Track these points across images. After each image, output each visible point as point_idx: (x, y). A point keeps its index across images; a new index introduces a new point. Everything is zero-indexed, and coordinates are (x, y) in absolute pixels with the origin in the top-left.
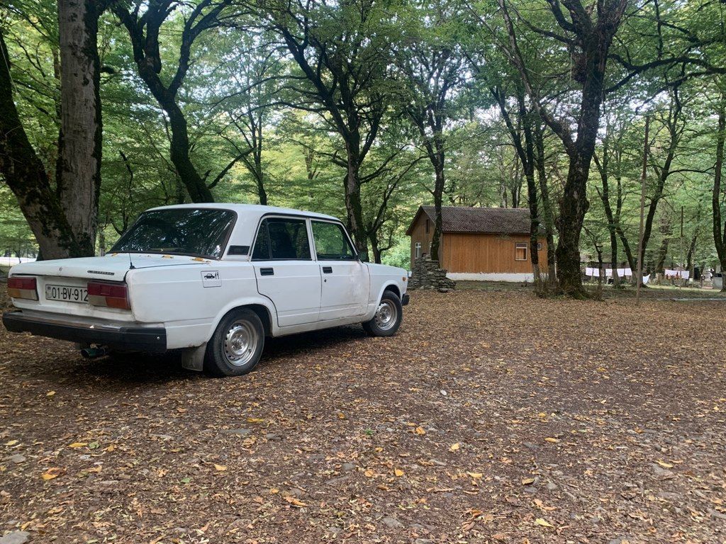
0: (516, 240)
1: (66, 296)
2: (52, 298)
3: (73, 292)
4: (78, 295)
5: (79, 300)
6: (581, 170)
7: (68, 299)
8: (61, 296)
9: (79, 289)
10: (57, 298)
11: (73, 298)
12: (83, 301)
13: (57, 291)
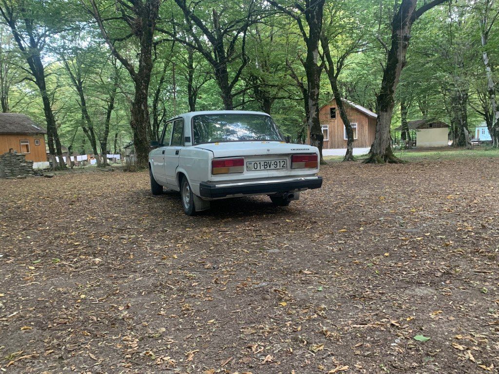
0: (20, 138)
1: (267, 166)
2: (254, 169)
3: (273, 163)
4: (277, 165)
5: (278, 167)
6: (145, 92)
7: (268, 168)
8: (262, 168)
9: (278, 161)
10: (258, 168)
11: (272, 167)
12: (281, 167)
13: (259, 165)
